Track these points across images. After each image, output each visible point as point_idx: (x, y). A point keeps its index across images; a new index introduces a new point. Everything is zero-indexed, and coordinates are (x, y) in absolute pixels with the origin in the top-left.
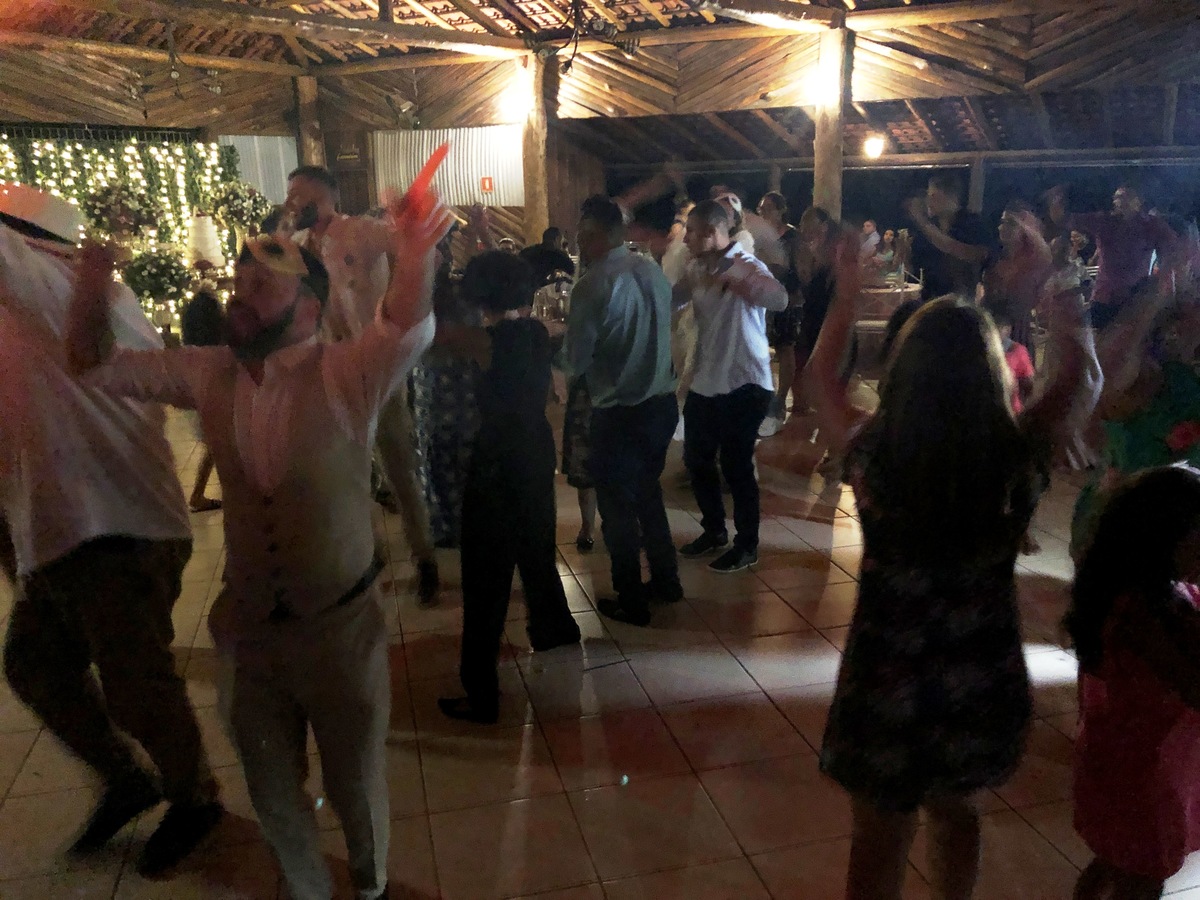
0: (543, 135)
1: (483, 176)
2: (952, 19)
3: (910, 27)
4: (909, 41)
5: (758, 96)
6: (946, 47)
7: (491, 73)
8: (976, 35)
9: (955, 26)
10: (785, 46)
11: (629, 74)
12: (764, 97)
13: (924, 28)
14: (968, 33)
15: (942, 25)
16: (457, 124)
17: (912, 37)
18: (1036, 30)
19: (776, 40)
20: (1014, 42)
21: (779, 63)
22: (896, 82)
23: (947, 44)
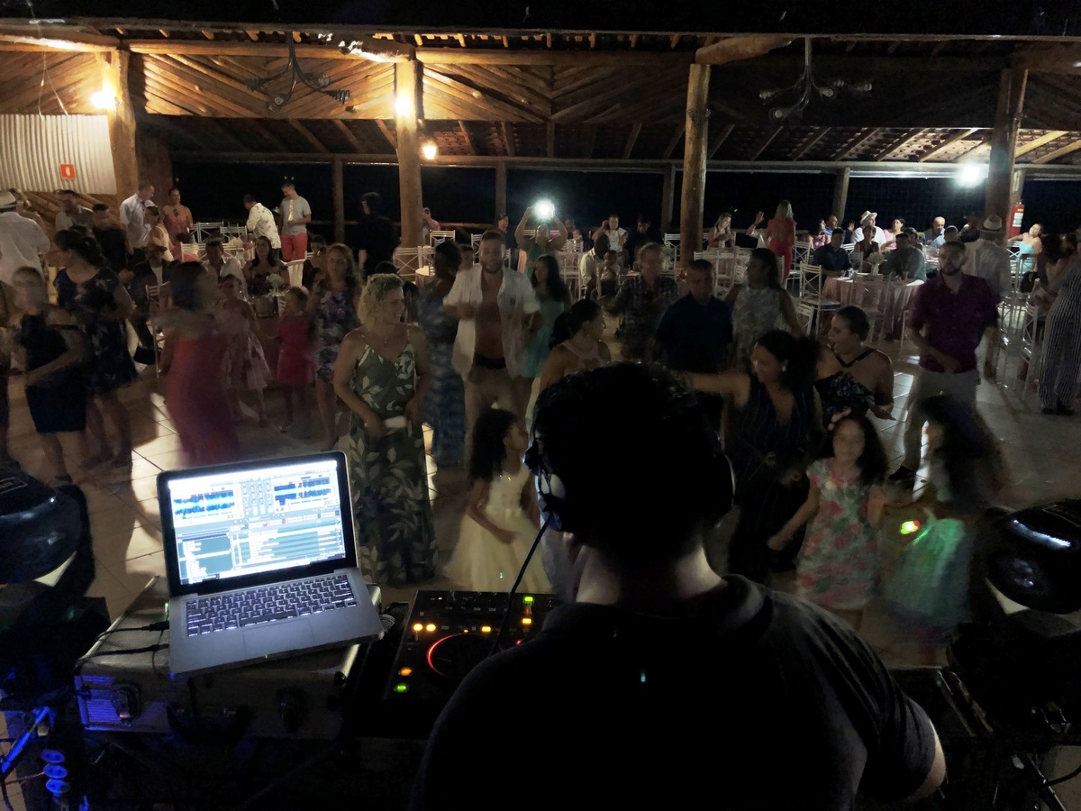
0: (132, 127)
1: (63, 163)
2: (499, 61)
3: (466, 65)
4: (466, 76)
5: (344, 108)
6: (493, 83)
8: (515, 76)
9: (499, 67)
10: (365, 68)
11: (219, 79)
12: (349, 109)
13: (476, 66)
14: (508, 73)
15: (489, 65)
17: (469, 73)
18: (556, 77)
19: (355, 64)
20: (542, 84)
21: (360, 82)
22: (457, 105)
23: (494, 80)
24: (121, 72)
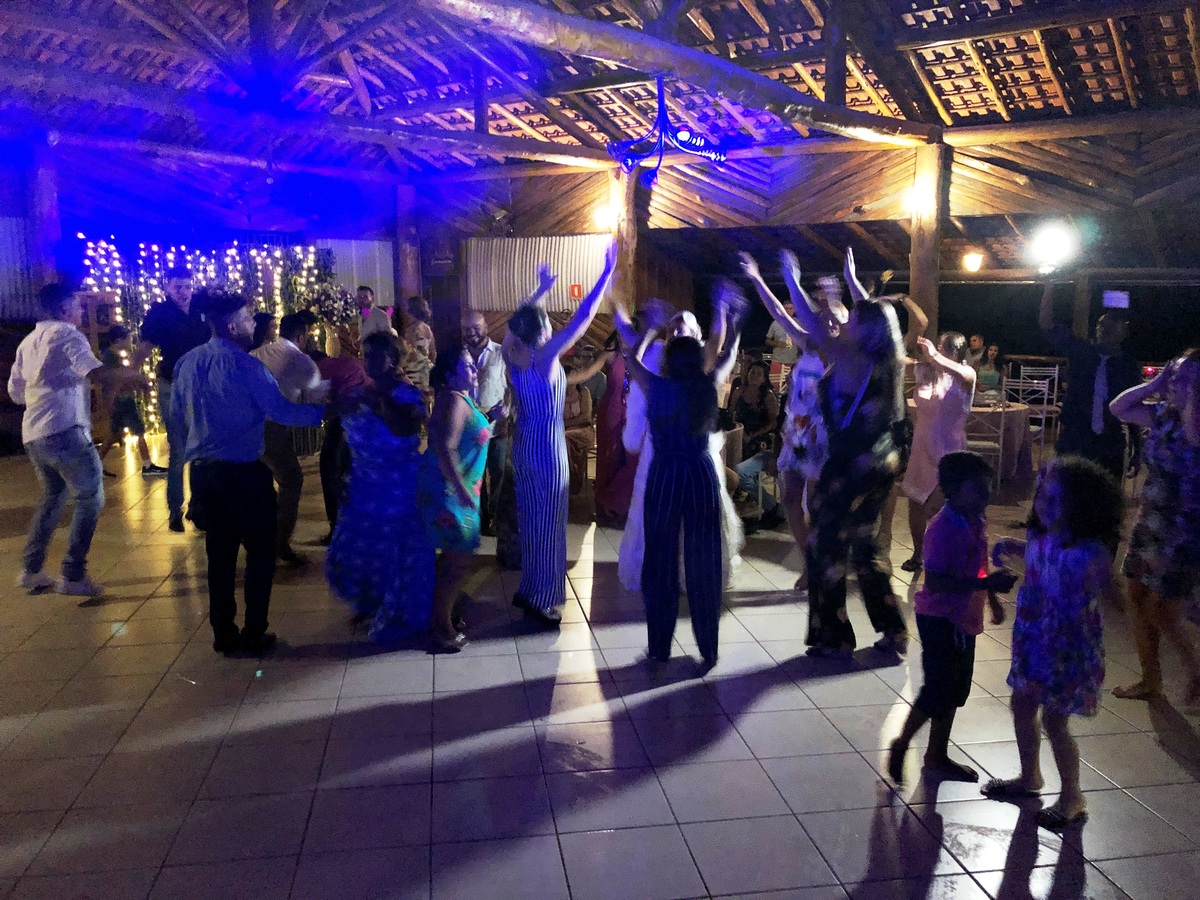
0: (632, 245)
1: (573, 282)
2: (1056, 135)
3: (1010, 144)
4: (1010, 157)
5: (852, 209)
6: (1047, 163)
7: (585, 183)
8: (1078, 151)
9: (1058, 143)
10: (881, 160)
11: (721, 186)
12: (858, 210)
13: (1025, 144)
14: (1070, 149)
15: (1044, 142)
16: (548, 233)
17: (1012, 153)
18: (1144, 148)
19: (870, 155)
20: (1121, 159)
21: (874, 176)
22: (996, 197)
23: (1049, 159)
24: (628, 188)
